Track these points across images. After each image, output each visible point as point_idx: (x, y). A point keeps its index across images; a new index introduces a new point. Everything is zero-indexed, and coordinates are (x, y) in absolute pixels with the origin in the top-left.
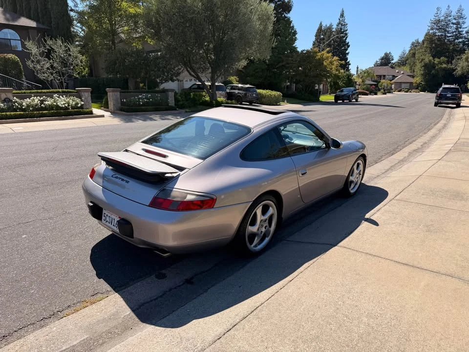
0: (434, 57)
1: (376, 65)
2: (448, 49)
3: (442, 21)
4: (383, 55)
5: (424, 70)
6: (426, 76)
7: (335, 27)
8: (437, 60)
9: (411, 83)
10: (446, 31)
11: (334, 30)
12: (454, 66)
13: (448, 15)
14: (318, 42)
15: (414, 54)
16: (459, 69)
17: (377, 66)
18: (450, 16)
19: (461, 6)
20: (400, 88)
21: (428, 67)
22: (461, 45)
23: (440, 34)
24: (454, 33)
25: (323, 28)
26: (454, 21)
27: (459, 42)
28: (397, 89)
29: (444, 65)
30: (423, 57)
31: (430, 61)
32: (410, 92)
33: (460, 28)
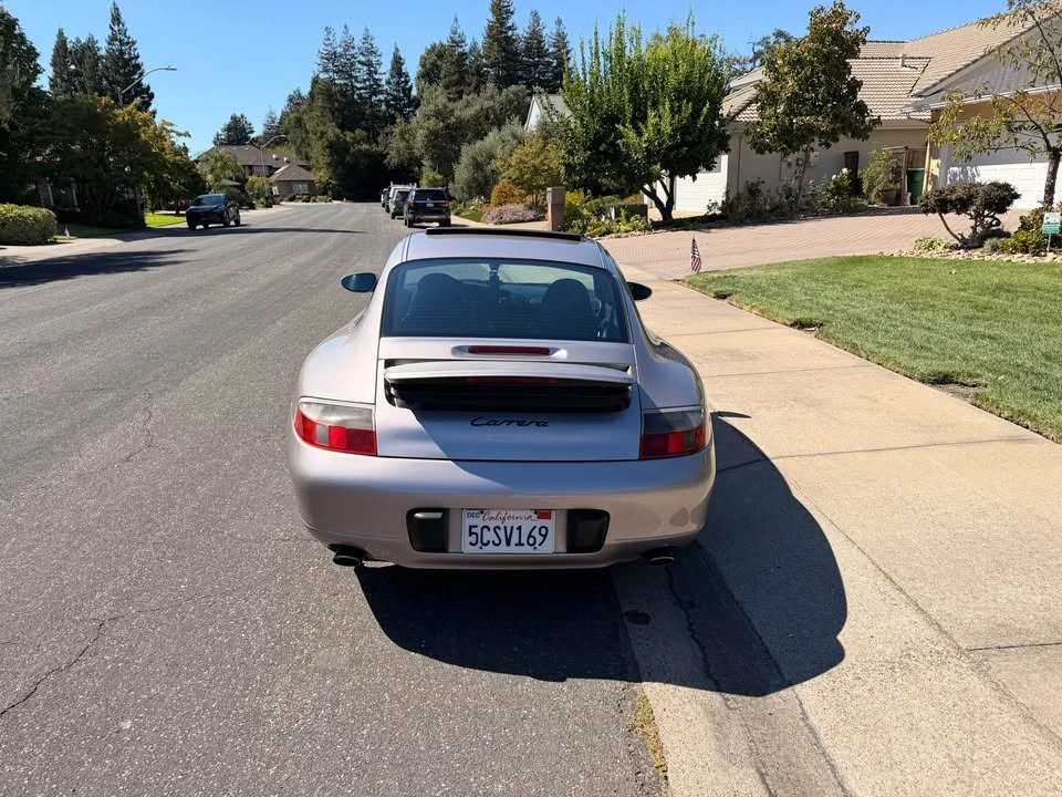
0: (342, 127)
1: (218, 142)
2: (364, 114)
3: (341, 56)
4: (228, 121)
5: (331, 155)
6: (336, 167)
7: (103, 47)
8: (349, 136)
9: (311, 183)
10: (351, 76)
11: (103, 52)
12: (380, 149)
13: (348, 46)
14: (63, 80)
15: (299, 122)
16: (393, 153)
17: (222, 144)
18: (353, 48)
19: (367, 30)
20: (289, 192)
21: (337, 149)
22: (384, 107)
23: (342, 82)
24: (368, 83)
25: (69, 46)
26: (363, 59)
27: (380, 101)
28: (285, 196)
29: (365, 146)
30: (321, 128)
31: (337, 137)
32: (314, 201)
33: (376, 73)
